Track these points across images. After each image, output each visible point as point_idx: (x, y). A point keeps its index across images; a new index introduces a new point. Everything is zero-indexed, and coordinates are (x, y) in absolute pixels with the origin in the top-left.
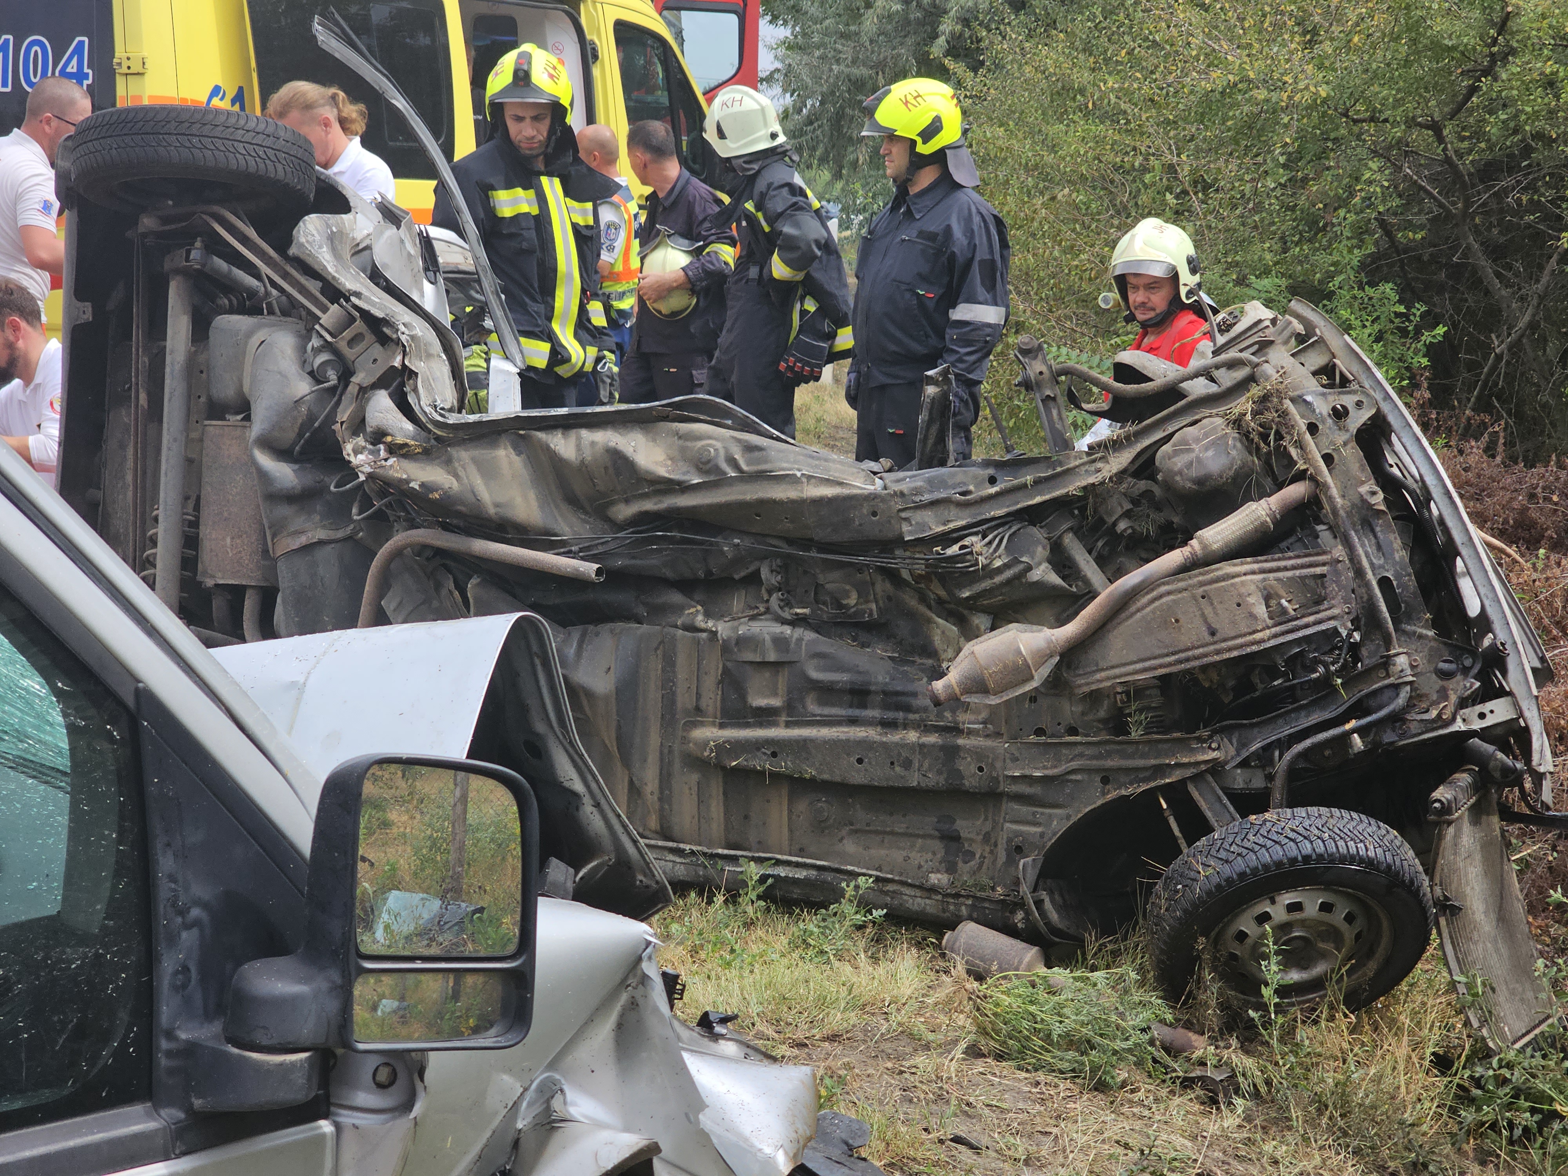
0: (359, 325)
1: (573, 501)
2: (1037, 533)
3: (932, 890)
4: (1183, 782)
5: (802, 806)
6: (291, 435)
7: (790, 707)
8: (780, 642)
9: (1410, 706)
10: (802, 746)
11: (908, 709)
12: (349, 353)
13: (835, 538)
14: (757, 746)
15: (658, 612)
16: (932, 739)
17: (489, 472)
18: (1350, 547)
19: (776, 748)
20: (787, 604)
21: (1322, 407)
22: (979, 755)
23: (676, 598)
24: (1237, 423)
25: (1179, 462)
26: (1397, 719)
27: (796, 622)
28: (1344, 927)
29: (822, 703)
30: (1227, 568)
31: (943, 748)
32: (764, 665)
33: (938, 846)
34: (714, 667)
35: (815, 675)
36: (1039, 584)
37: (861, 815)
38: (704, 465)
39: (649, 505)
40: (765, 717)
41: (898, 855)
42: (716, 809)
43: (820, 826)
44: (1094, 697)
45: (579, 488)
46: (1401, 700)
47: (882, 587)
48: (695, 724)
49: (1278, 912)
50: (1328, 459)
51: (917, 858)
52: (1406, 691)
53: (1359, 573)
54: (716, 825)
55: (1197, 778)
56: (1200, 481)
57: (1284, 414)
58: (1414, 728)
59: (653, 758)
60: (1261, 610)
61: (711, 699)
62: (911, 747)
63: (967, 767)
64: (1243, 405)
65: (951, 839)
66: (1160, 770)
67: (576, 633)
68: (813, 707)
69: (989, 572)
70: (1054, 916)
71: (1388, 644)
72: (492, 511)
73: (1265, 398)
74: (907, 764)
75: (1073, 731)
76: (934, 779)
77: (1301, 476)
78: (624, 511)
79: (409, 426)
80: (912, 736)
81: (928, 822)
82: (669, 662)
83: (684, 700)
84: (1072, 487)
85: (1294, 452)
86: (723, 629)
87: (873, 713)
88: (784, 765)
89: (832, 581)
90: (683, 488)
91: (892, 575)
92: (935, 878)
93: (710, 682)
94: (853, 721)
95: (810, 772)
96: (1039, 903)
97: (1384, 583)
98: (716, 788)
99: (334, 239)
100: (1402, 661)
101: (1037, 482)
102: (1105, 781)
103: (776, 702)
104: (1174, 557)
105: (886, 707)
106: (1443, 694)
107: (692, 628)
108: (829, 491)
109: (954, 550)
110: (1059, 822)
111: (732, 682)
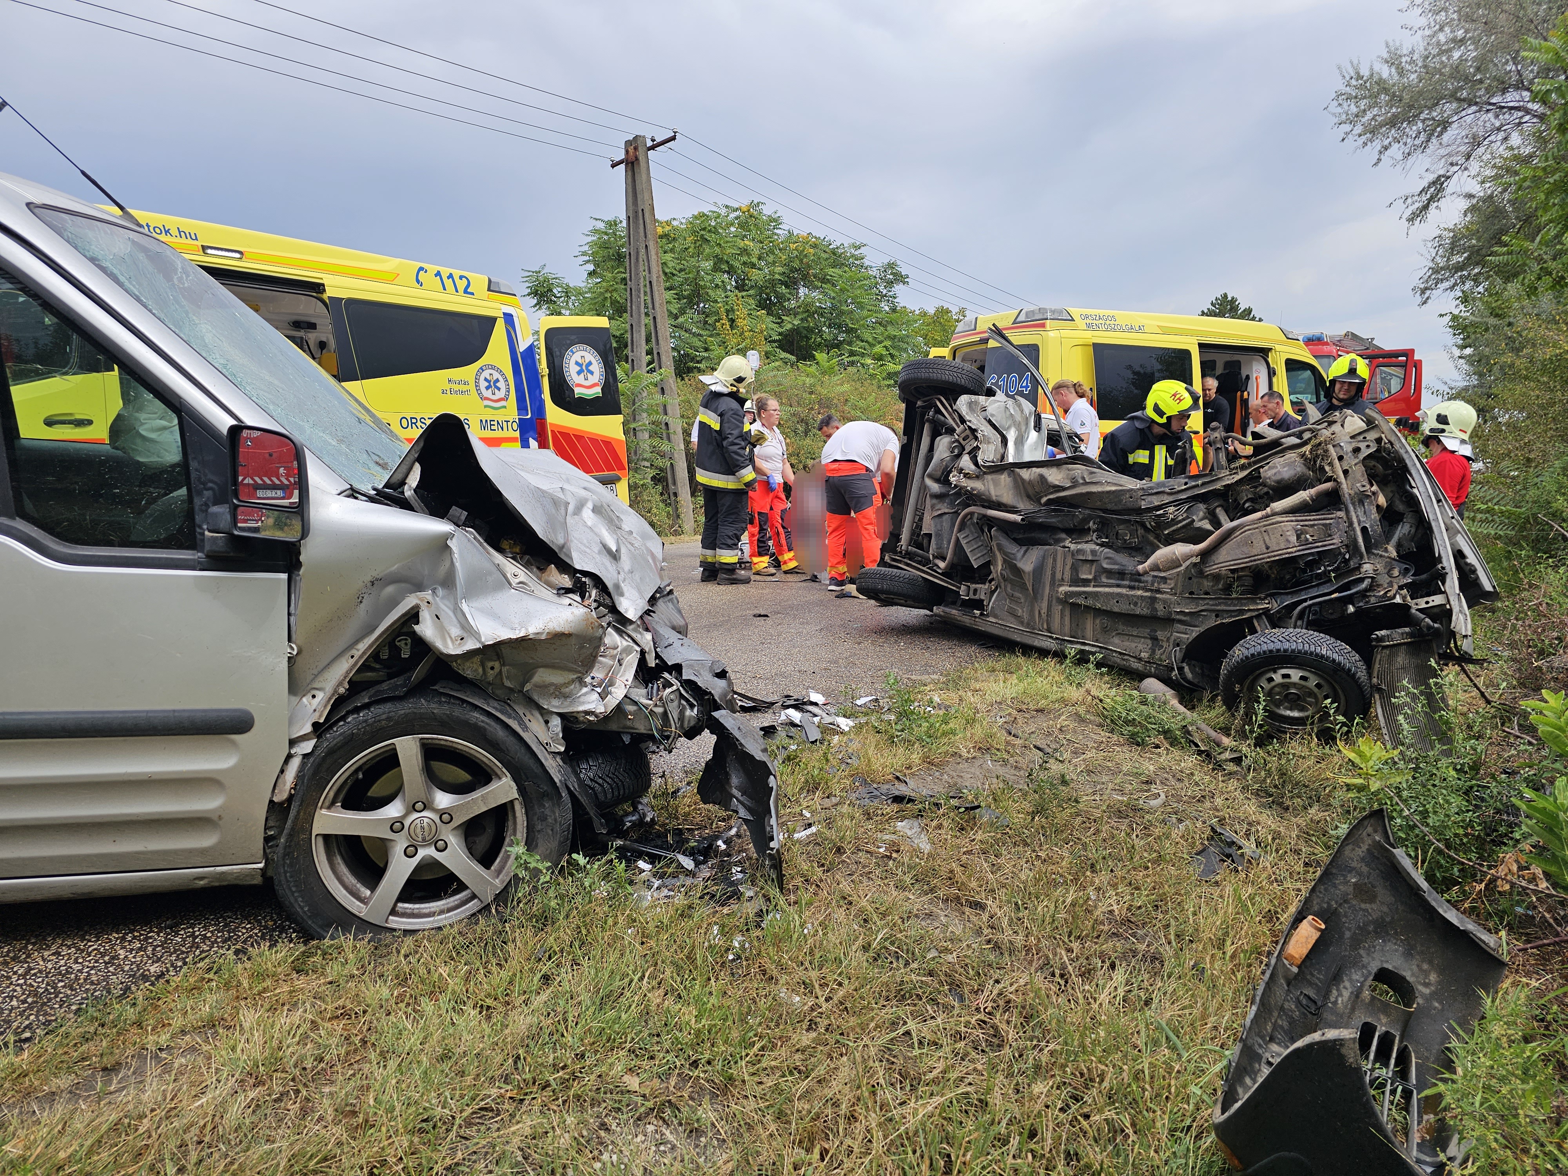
0: (968, 432)
1: (1029, 497)
2: (1202, 506)
3: (1140, 659)
4: (1251, 618)
5: (1098, 621)
6: (939, 473)
7: (1095, 579)
9: (1371, 588)
10: (1096, 595)
11: (1140, 581)
12: (963, 443)
13: (1115, 508)
14: (1079, 594)
15: (1058, 541)
16: (1148, 594)
18: (1347, 512)
19: (1087, 595)
21: (1348, 448)
23: (1063, 536)
26: (1363, 594)
28: (1316, 690)
29: (1108, 578)
30: (1278, 519)
31: (1150, 598)
33: (1149, 642)
34: (1069, 562)
35: (1105, 566)
36: (1199, 529)
38: (1072, 480)
40: (1086, 582)
41: (1133, 645)
42: (1068, 621)
45: (1031, 491)
46: (1364, 585)
49: (1277, 678)
50: (1346, 472)
51: (1140, 646)
52: (1369, 581)
53: (1351, 524)
55: (1258, 617)
57: (1326, 451)
58: (1373, 600)
60: (1294, 539)
61: (1067, 576)
62: (1138, 597)
63: (1159, 606)
64: (1307, 449)
65: (1154, 639)
66: (1242, 612)
67: (1024, 548)
70: (1189, 675)
71: (1362, 557)
72: (994, 498)
73: (1320, 444)
74: (1136, 604)
76: (1146, 611)
77: (1329, 479)
79: (973, 467)
81: (1146, 631)
83: (1058, 576)
84: (1218, 486)
85: (1327, 468)
86: (1073, 547)
88: (1090, 602)
89: (1121, 529)
91: (1143, 525)
92: (1143, 655)
94: (1118, 586)
95: (1098, 605)
96: (1181, 669)
97: (1364, 530)
100: (1367, 568)
101: (1203, 484)
102: (1217, 616)
103: (1090, 577)
104: (1258, 515)
105: (1131, 580)
106: (1391, 584)
108: (1113, 488)
110: (1195, 632)
111: (1075, 569)
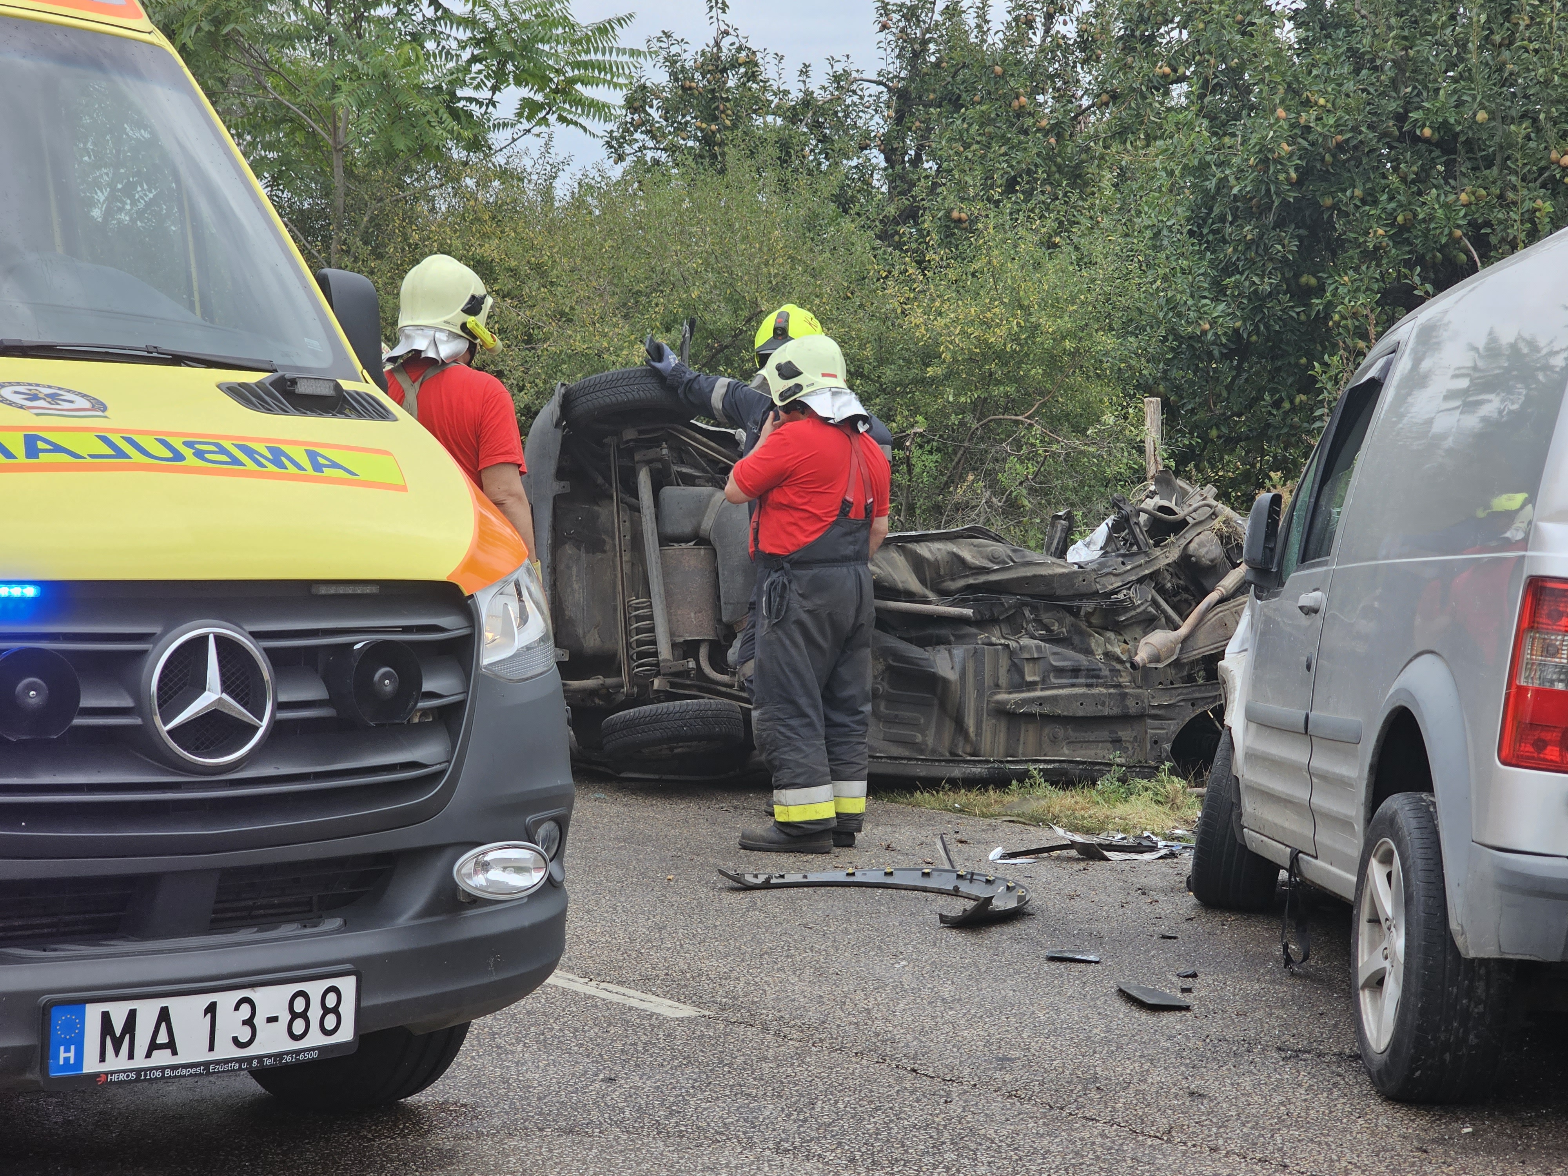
5: (1046, 731)
7: (1044, 680)
8: (1035, 649)
10: (1055, 698)
11: (1098, 677)
13: (1067, 593)
14: (1032, 701)
17: (892, 564)
19: (1041, 701)
20: (1038, 630)
22: (1136, 697)
23: (973, 630)
24: (1217, 533)
25: (1199, 552)
27: (1040, 638)
29: (1056, 677)
31: (1120, 694)
32: (1029, 660)
35: (1054, 663)
37: (1072, 734)
39: (971, 581)
40: (1032, 686)
43: (1054, 741)
44: (1190, 664)
47: (1069, 619)
48: (995, 694)
54: (1000, 744)
56: (1209, 561)
59: (974, 712)
61: (1003, 681)
62: (1103, 696)
63: (1131, 703)
68: (1053, 680)
69: (1135, 607)
74: (1103, 704)
75: (1174, 683)
76: (1116, 711)
78: (955, 585)
80: (1103, 690)
81: (1105, 734)
82: (980, 662)
83: (988, 681)
84: (1160, 565)
87: (1082, 680)
88: (1046, 710)
90: (988, 571)
93: (1004, 670)
94: (1073, 685)
95: (1058, 712)
101: (1146, 564)
102: (1193, 705)
103: (1037, 678)
105: (1087, 677)
107: (988, 644)
111: (1016, 668)
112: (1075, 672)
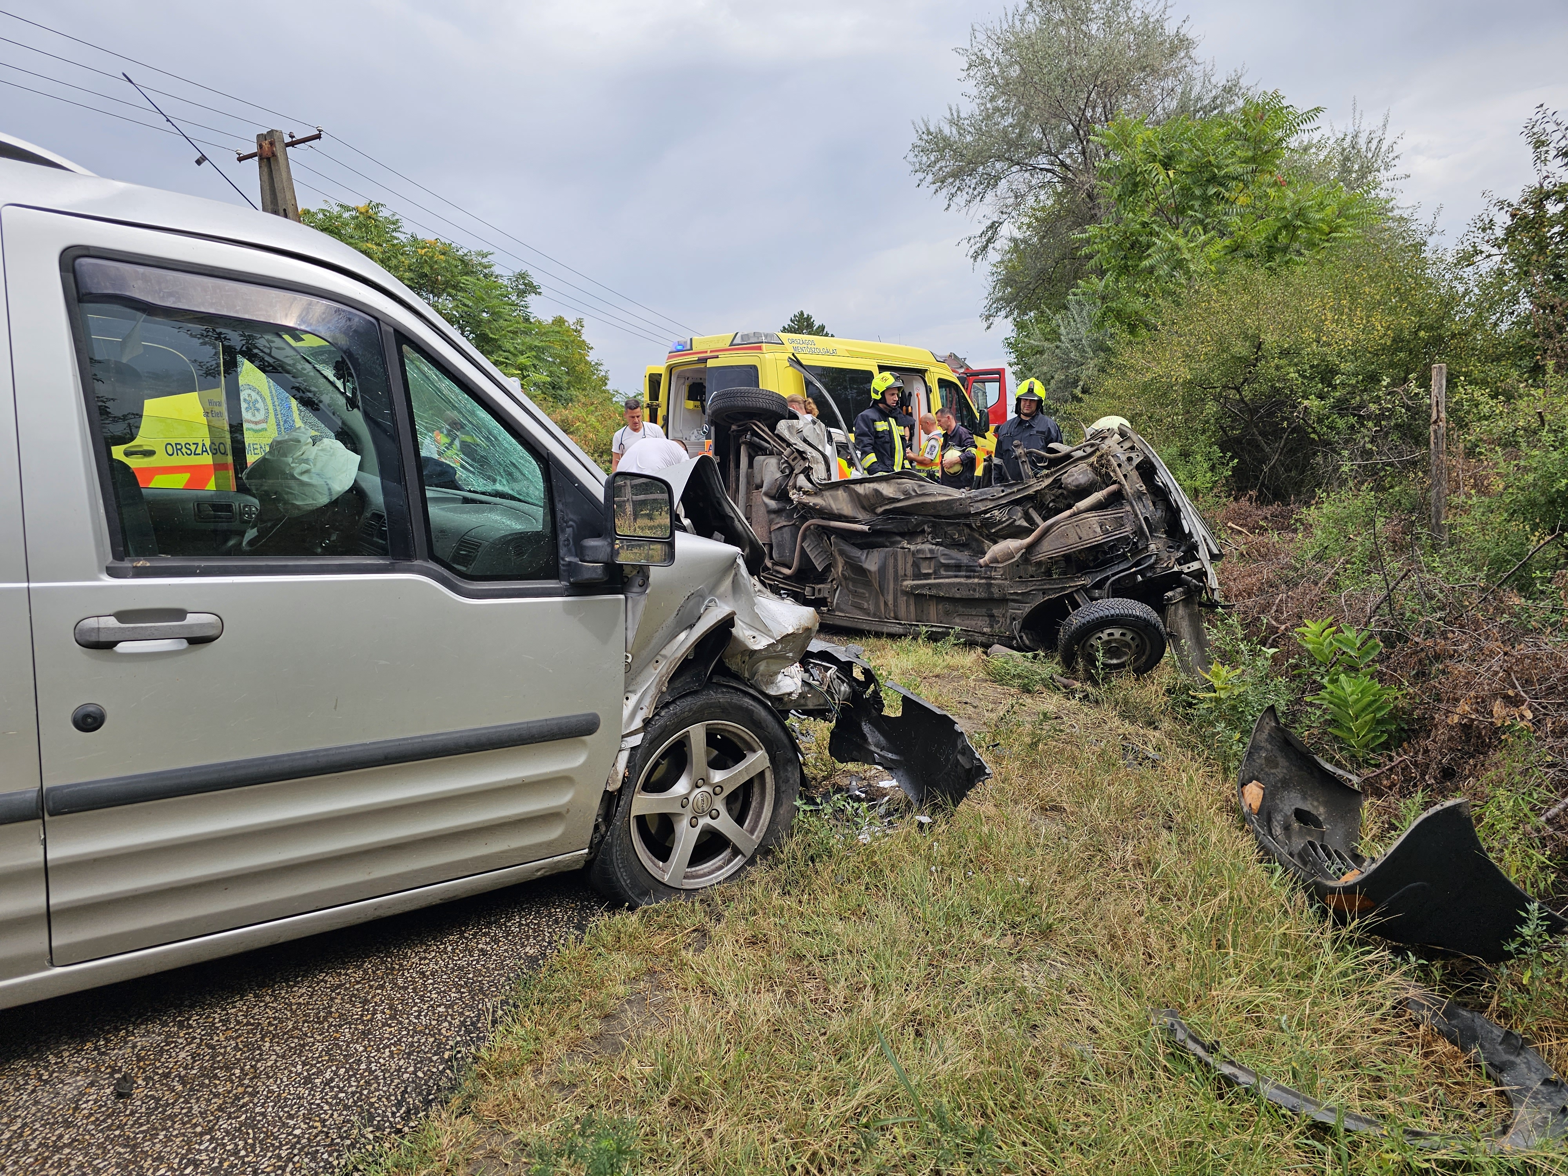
0: (796, 454)
1: (864, 508)
2: (1019, 508)
3: (984, 634)
4: (1072, 593)
5: (940, 607)
6: (774, 491)
7: (935, 572)
8: (931, 551)
9: (1156, 562)
10: (939, 585)
11: (975, 571)
12: (793, 463)
13: (947, 514)
14: (924, 586)
15: (893, 544)
16: (983, 581)
17: (835, 499)
18: (1132, 506)
19: (930, 586)
20: (933, 538)
21: (1123, 458)
22: (999, 586)
23: (899, 539)
24: (1091, 465)
25: (1069, 480)
26: (1151, 567)
27: (937, 544)
28: (1131, 642)
29: (946, 571)
30: (1085, 515)
31: (987, 584)
32: (926, 558)
33: (987, 619)
34: (910, 560)
35: (943, 561)
36: (1019, 526)
37: (961, 610)
38: (905, 493)
39: (887, 507)
40: (927, 576)
42: (912, 608)
43: (947, 613)
44: (1039, 564)
45: (865, 503)
46: (1152, 561)
47: (967, 531)
48: (904, 580)
49: (1104, 636)
50: (1125, 476)
51: (980, 623)
52: (1154, 558)
53: (1136, 515)
54: (913, 615)
55: (1077, 591)
56: (1077, 486)
57: (1109, 461)
58: (1158, 570)
59: (891, 592)
60: (1098, 530)
61: (909, 571)
62: (976, 584)
63: (995, 590)
64: (1094, 459)
65: (992, 616)
66: (1064, 588)
67: (866, 551)
68: (943, 573)
69: (1000, 522)
70: (1027, 642)
71: (1147, 540)
72: (835, 511)
73: (1102, 456)
74: (974, 590)
75: (1032, 576)
76: (984, 595)
77: (1115, 482)
78: (880, 510)
79: (810, 485)
80: (976, 580)
81: (984, 611)
82: (896, 560)
83: (901, 572)
84: (1031, 491)
85: (1112, 474)
86: (912, 547)
87: (964, 573)
88: (934, 592)
89: (950, 530)
90: (899, 500)
91: (969, 526)
92: (985, 630)
93: (909, 565)
94: (956, 577)
95: (942, 594)
96: (1021, 637)
97: (1146, 519)
98: (912, 602)
99: (790, 428)
100: (1153, 547)
102: (1044, 593)
103: (930, 571)
104: (1067, 513)
105: (967, 571)
106: (1169, 558)
107: (903, 548)
108: (945, 498)
109: (988, 515)
110: (1027, 608)
111: (916, 565)
112: (958, 567)
